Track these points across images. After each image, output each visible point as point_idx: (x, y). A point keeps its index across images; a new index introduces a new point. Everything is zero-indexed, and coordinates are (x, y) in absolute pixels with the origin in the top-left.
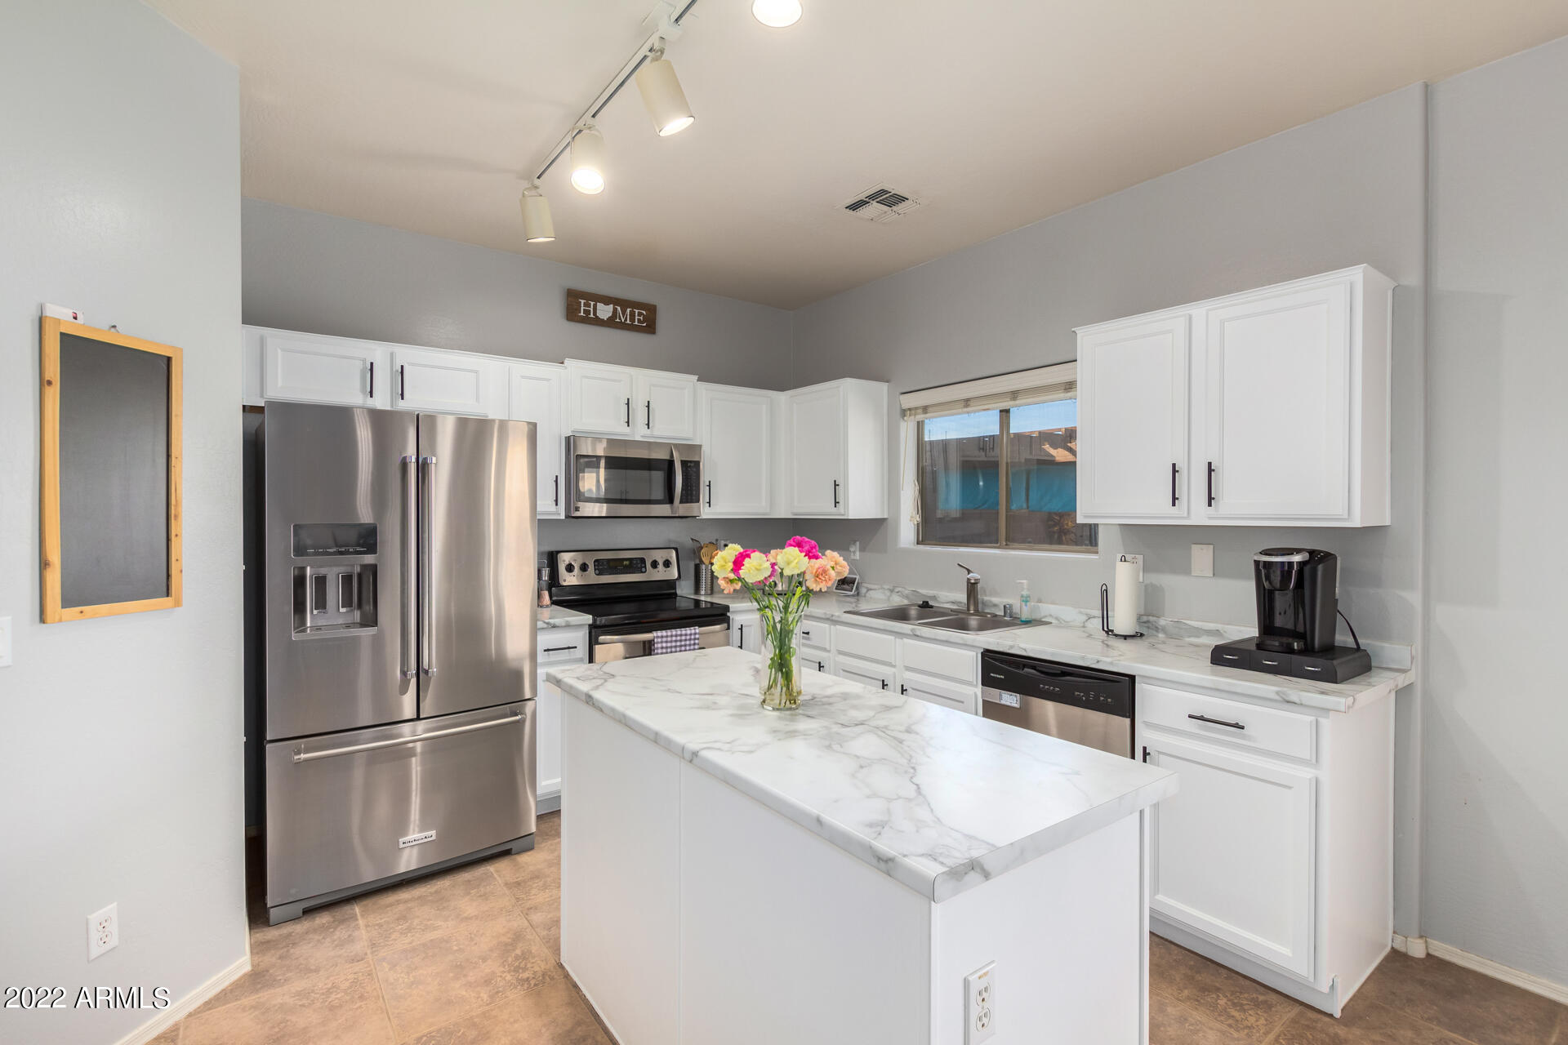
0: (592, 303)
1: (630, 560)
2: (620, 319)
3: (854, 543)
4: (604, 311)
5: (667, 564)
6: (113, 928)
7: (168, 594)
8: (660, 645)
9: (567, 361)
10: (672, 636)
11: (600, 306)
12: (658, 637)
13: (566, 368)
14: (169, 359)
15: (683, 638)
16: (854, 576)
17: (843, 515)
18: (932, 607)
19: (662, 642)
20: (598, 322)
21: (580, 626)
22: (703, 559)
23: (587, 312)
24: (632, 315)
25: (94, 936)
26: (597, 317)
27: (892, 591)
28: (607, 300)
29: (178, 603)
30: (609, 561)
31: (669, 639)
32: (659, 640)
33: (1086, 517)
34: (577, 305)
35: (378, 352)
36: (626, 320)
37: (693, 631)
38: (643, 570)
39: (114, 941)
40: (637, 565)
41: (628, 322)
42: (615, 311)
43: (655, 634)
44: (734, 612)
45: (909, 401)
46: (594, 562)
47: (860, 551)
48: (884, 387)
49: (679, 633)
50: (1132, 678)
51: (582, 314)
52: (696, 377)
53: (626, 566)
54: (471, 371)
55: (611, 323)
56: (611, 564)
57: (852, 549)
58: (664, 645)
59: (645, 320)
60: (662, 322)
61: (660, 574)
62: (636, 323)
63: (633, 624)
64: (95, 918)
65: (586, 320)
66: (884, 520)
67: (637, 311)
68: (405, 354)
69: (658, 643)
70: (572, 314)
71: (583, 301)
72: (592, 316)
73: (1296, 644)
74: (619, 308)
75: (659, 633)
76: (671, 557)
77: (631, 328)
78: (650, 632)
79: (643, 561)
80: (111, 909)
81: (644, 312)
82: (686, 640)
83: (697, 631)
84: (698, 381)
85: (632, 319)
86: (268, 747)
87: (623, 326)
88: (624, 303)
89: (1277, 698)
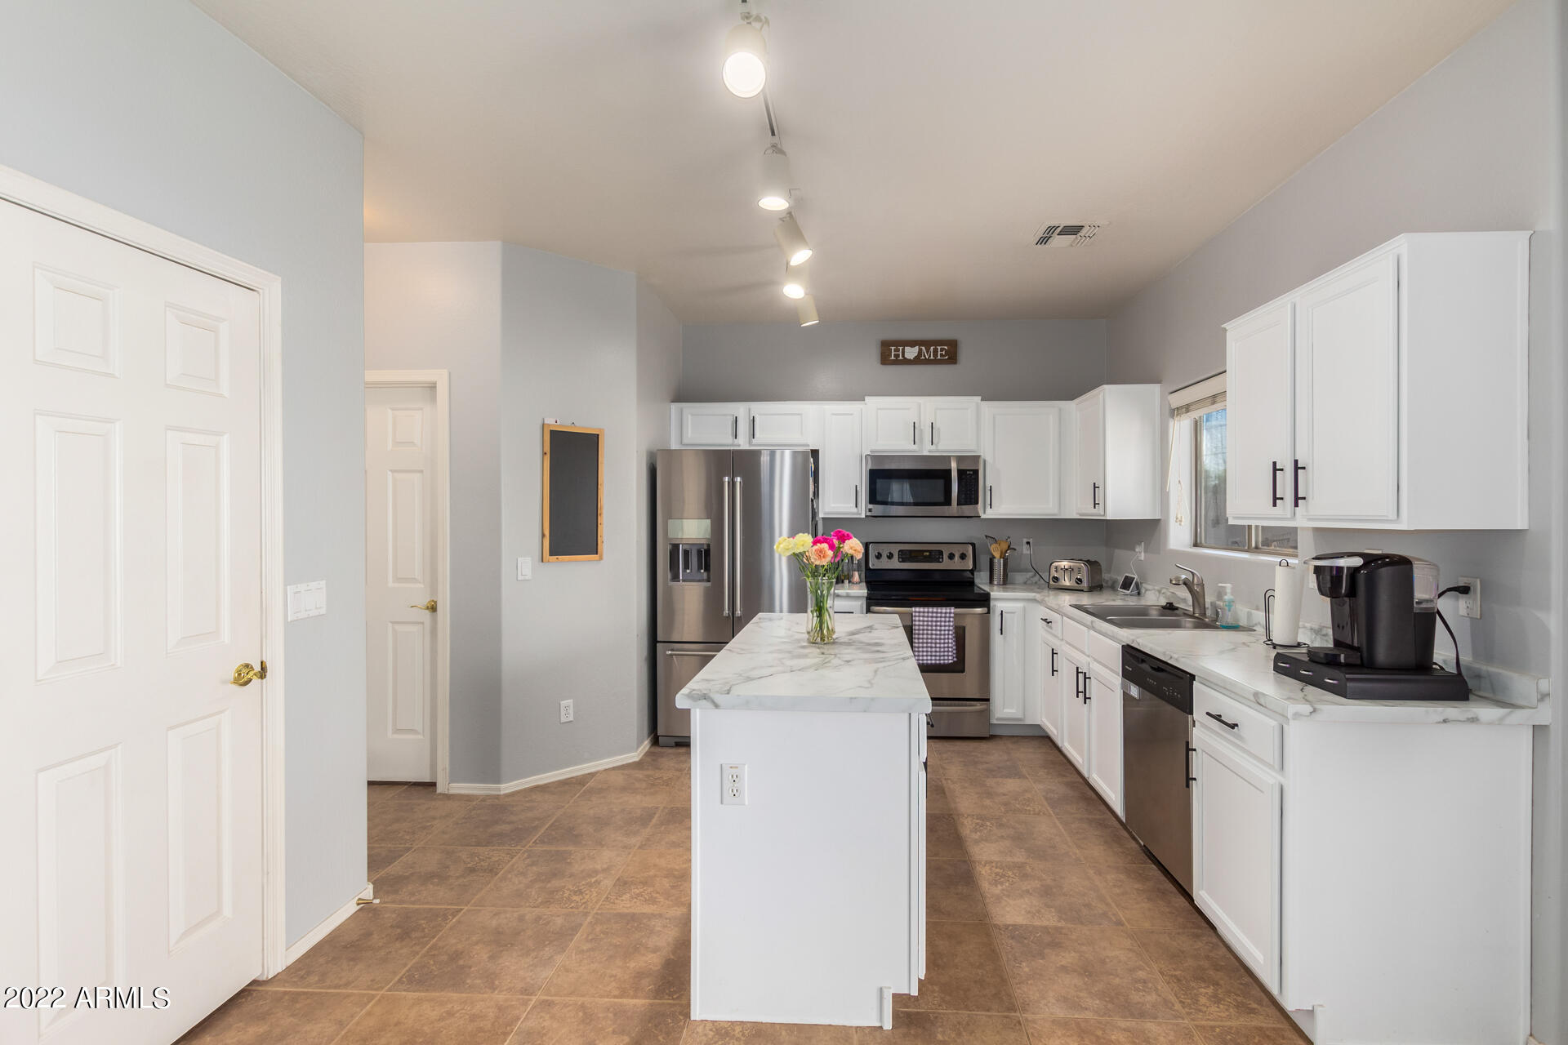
0: (901, 348)
1: (930, 551)
2: (925, 356)
3: (1140, 544)
4: (911, 353)
5: (963, 556)
6: (571, 711)
7: (597, 553)
8: (917, 619)
9: (866, 398)
10: (928, 612)
11: (907, 349)
12: (915, 612)
13: (866, 404)
14: (598, 435)
15: (939, 615)
16: (1132, 576)
17: (1101, 516)
18: (1177, 608)
19: (919, 616)
20: (906, 362)
21: (857, 598)
22: (994, 554)
23: (897, 356)
24: (935, 351)
25: (563, 712)
26: (905, 358)
27: (1159, 592)
28: (912, 344)
29: (601, 558)
30: (911, 551)
31: (926, 614)
32: (917, 614)
33: (1235, 518)
34: (889, 353)
35: (740, 409)
36: (930, 356)
37: (948, 611)
38: (941, 560)
39: (571, 719)
40: (936, 556)
41: (932, 358)
42: (920, 350)
43: (913, 609)
44: (996, 599)
45: (1177, 400)
46: (899, 551)
47: (1145, 552)
48: (1155, 389)
49: (935, 610)
50: (1193, 677)
51: (893, 358)
52: (980, 398)
53: (926, 557)
54: (798, 414)
55: (917, 361)
56: (913, 555)
57: (1137, 550)
58: (921, 619)
59: (950, 353)
60: (964, 354)
61: (956, 564)
62: (939, 357)
63: (901, 600)
64: (564, 703)
65: (897, 362)
66: (1159, 520)
67: (939, 348)
68: (759, 408)
69: (915, 616)
70: (885, 360)
71: (893, 348)
72: (901, 358)
73: (1342, 656)
74: (923, 348)
75: (917, 609)
76: (967, 551)
77: (936, 362)
78: (911, 607)
79: (941, 553)
80: (570, 702)
81: (946, 347)
82: (941, 617)
83: (952, 611)
84: (982, 400)
85: (935, 354)
86: (658, 644)
87: (928, 362)
88: (926, 343)
89: (1252, 698)
